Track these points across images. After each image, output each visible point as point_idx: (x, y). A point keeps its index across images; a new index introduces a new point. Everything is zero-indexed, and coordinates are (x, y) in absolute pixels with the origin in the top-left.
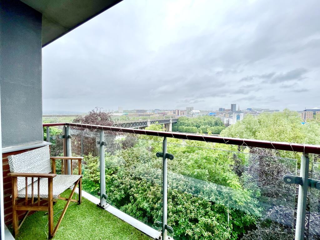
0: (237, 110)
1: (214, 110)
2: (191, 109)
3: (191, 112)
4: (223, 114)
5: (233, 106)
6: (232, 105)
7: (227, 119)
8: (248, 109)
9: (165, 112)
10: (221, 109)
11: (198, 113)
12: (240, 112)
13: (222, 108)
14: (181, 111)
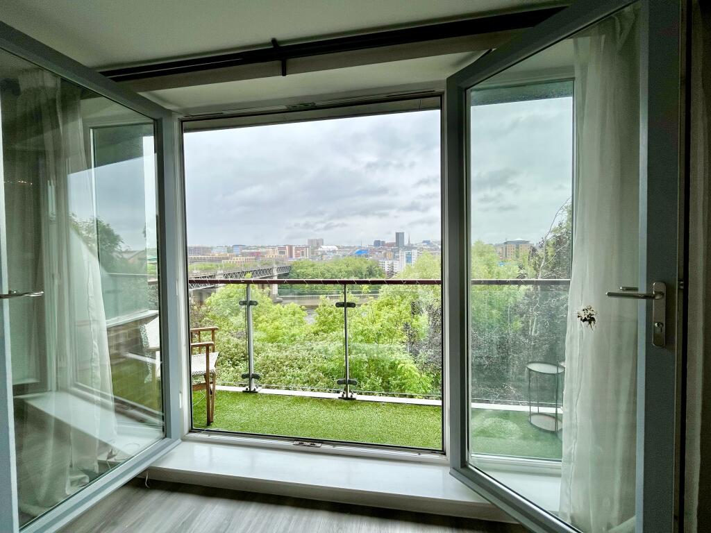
0: (406, 243)
1: (365, 245)
2: (318, 244)
3: (319, 249)
4: (381, 252)
5: (399, 236)
6: (397, 234)
7: (390, 262)
8: (424, 242)
9: (260, 250)
10: (377, 243)
11: (334, 251)
12: (410, 247)
13: (379, 241)
14: (297, 249)
